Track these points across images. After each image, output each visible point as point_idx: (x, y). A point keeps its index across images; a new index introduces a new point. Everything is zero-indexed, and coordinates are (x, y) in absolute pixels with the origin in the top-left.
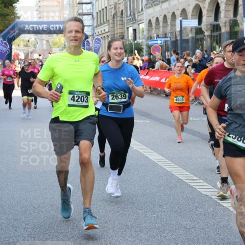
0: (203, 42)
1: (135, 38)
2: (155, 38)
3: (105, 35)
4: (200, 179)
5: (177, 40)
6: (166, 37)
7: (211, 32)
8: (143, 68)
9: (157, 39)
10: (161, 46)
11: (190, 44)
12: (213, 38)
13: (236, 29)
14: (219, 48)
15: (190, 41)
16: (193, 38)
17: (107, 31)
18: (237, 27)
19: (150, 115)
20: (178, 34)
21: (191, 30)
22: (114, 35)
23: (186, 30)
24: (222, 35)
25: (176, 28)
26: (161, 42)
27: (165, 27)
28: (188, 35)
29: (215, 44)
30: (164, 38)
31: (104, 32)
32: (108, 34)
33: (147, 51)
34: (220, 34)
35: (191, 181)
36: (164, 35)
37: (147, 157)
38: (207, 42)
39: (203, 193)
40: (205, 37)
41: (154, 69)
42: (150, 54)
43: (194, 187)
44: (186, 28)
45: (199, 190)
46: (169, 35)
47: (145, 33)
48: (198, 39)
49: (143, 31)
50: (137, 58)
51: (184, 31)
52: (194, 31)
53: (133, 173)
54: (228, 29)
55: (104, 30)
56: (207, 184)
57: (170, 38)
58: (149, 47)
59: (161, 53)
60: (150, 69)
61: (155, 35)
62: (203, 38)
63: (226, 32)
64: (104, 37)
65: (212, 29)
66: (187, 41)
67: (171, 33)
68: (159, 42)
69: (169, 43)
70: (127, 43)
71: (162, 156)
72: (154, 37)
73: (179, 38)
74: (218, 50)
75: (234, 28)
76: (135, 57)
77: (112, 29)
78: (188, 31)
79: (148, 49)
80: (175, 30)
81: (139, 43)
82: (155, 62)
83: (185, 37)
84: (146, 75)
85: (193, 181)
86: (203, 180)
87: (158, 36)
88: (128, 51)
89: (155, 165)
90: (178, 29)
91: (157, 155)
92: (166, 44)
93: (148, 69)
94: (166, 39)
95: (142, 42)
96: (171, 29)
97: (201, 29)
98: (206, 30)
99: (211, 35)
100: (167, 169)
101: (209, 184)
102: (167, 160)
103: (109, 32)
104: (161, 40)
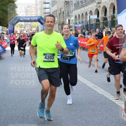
2: (78, 24)
4: (99, 87)
5: (88, 24)
7: (103, 21)
10: (81, 27)
11: (94, 26)
12: (104, 24)
13: (114, 19)
14: (107, 28)
16: (95, 23)
18: (115, 19)
20: (88, 22)
21: (94, 20)
22: (60, 22)
24: (108, 22)
27: (83, 19)
28: (93, 22)
29: (105, 26)
32: (57, 22)
35: (95, 88)
36: (82, 22)
38: (101, 25)
39: (100, 93)
41: (78, 37)
42: (76, 31)
43: (96, 90)
44: (92, 19)
45: (98, 92)
46: (84, 22)
47: (74, 21)
48: (97, 24)
49: (73, 21)
51: (91, 20)
52: (95, 20)
54: (110, 19)
56: (102, 89)
57: (85, 24)
58: (75, 28)
59: (81, 30)
61: (78, 22)
62: (99, 24)
63: (110, 21)
65: (103, 19)
66: (92, 25)
67: (85, 21)
68: (80, 25)
69: (84, 26)
71: (81, 76)
73: (89, 23)
77: (59, 20)
78: (93, 20)
80: (87, 20)
82: (78, 34)
83: (91, 23)
87: (79, 23)
90: (88, 19)
94: (83, 24)
95: (72, 25)
97: (98, 19)
98: (101, 20)
99: (103, 22)
100: (84, 82)
103: (57, 21)
104: (81, 25)
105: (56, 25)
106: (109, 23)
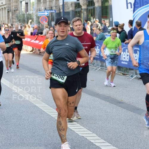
0: (81, 14)
1: (27, 10)
3: (3, 7)
4: (78, 123)
5: (60, 12)
6: (51, 9)
7: (87, 7)
8: (33, 34)
9: (44, 11)
10: (48, 17)
11: (71, 16)
12: (88, 11)
13: (106, 4)
14: (93, 19)
15: (71, 13)
16: (73, 11)
17: (5, 4)
18: (107, 3)
19: (39, 72)
20: (61, 7)
21: (71, 5)
22: (10, 7)
23: (67, 4)
25: (59, 3)
26: (47, 13)
27: (51, 2)
28: (69, 8)
29: (90, 16)
30: (50, 10)
31: (2, 5)
32: (5, 6)
33: (37, 21)
34: (94, 8)
35: (71, 125)
36: (50, 8)
37: (35, 106)
38: (84, 14)
39: (80, 135)
40: (82, 11)
41: (42, 35)
42: (39, 23)
43: (73, 130)
44: (67, 3)
45: (77, 132)
46: (54, 8)
47: (35, 6)
48: (77, 12)
49: (33, 5)
50: (28, 26)
51: (66, 5)
52: (74, 5)
53: (24, 119)
54: (100, 4)
55: (2, 3)
56: (83, 128)
57: (55, 11)
59: (48, 22)
60: (39, 35)
61: (43, 8)
62: (81, 11)
63: (99, 6)
64: (2, 8)
65: (88, 4)
66: (68, 13)
67: (56, 6)
68: (46, 14)
69: (54, 15)
70: (21, 14)
71: (48, 105)
72: (42, 10)
73: (61, 11)
74: (92, 21)
75: (105, 4)
76: (27, 26)
77: (9, 3)
78: (69, 5)
79: (37, 19)
80: (59, 4)
81: (30, 14)
82: (42, 30)
83: (66, 10)
84: (36, 40)
85: (72, 125)
86: (80, 124)
87: (45, 9)
88: (21, 20)
89: (42, 112)
90: (61, 4)
91: (44, 104)
92: (51, 16)
93: (37, 35)
94: (52, 11)
95: (33, 13)
96: (56, 3)
97: (79, 4)
98: (83, 5)
99: (87, 9)
100: (52, 115)
101: (85, 127)
102: (52, 108)
103: (6, 4)
104: (48, 12)
105: (4, 11)
106: (98, 12)
